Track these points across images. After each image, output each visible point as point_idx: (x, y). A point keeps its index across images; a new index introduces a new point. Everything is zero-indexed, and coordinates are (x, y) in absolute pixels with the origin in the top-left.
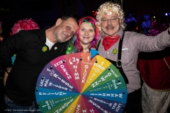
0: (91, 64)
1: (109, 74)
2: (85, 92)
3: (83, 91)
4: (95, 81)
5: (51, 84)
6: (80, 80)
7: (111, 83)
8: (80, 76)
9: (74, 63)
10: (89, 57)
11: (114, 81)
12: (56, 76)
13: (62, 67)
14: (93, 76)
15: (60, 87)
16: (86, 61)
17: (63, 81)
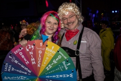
0: (44, 49)
1: (60, 57)
2: (41, 75)
3: (39, 74)
4: (48, 65)
5: (13, 69)
6: (36, 65)
7: (62, 64)
8: (36, 61)
9: (30, 50)
10: (41, 44)
11: (64, 63)
12: (16, 62)
13: (21, 54)
14: (46, 60)
15: (20, 72)
16: (39, 47)
17: (22, 66)
